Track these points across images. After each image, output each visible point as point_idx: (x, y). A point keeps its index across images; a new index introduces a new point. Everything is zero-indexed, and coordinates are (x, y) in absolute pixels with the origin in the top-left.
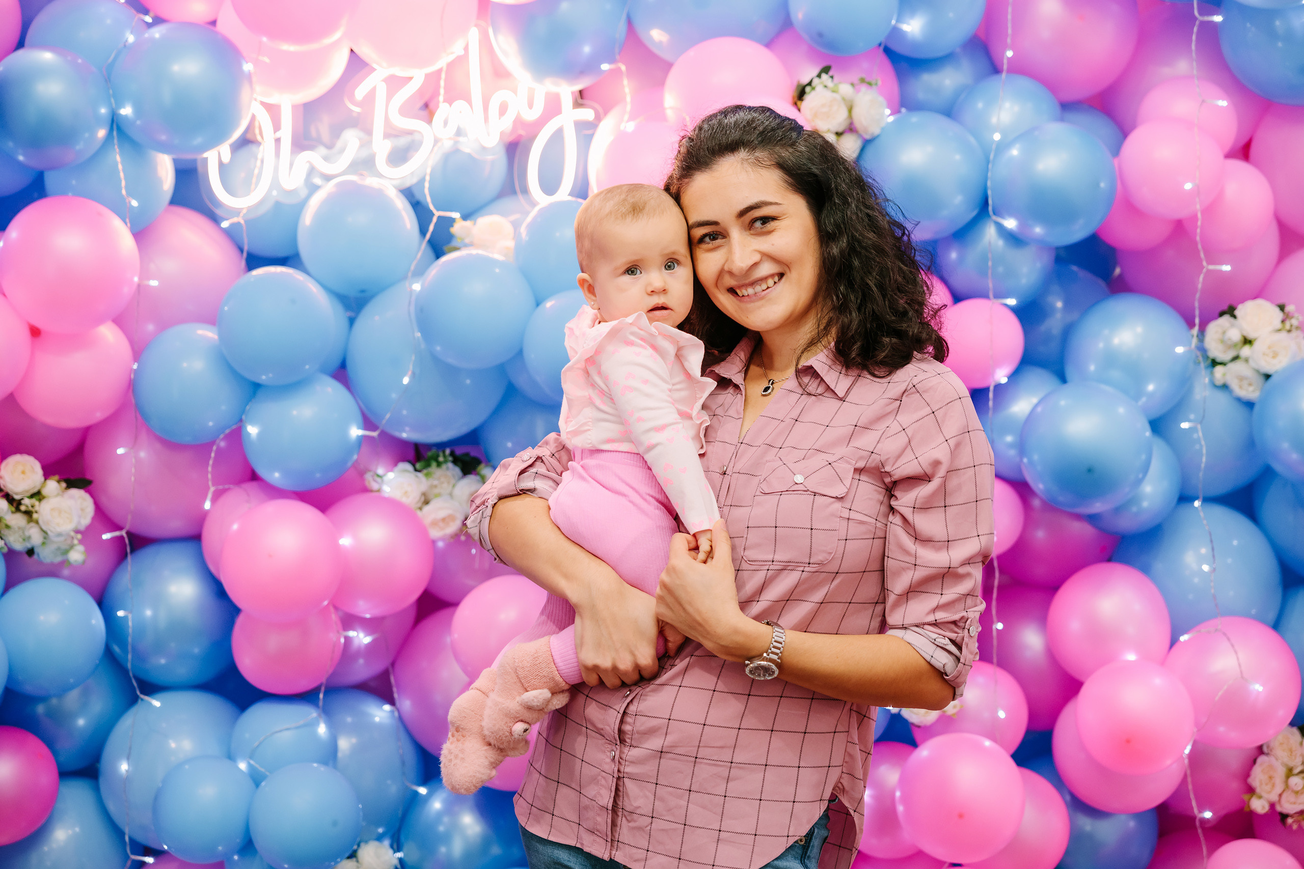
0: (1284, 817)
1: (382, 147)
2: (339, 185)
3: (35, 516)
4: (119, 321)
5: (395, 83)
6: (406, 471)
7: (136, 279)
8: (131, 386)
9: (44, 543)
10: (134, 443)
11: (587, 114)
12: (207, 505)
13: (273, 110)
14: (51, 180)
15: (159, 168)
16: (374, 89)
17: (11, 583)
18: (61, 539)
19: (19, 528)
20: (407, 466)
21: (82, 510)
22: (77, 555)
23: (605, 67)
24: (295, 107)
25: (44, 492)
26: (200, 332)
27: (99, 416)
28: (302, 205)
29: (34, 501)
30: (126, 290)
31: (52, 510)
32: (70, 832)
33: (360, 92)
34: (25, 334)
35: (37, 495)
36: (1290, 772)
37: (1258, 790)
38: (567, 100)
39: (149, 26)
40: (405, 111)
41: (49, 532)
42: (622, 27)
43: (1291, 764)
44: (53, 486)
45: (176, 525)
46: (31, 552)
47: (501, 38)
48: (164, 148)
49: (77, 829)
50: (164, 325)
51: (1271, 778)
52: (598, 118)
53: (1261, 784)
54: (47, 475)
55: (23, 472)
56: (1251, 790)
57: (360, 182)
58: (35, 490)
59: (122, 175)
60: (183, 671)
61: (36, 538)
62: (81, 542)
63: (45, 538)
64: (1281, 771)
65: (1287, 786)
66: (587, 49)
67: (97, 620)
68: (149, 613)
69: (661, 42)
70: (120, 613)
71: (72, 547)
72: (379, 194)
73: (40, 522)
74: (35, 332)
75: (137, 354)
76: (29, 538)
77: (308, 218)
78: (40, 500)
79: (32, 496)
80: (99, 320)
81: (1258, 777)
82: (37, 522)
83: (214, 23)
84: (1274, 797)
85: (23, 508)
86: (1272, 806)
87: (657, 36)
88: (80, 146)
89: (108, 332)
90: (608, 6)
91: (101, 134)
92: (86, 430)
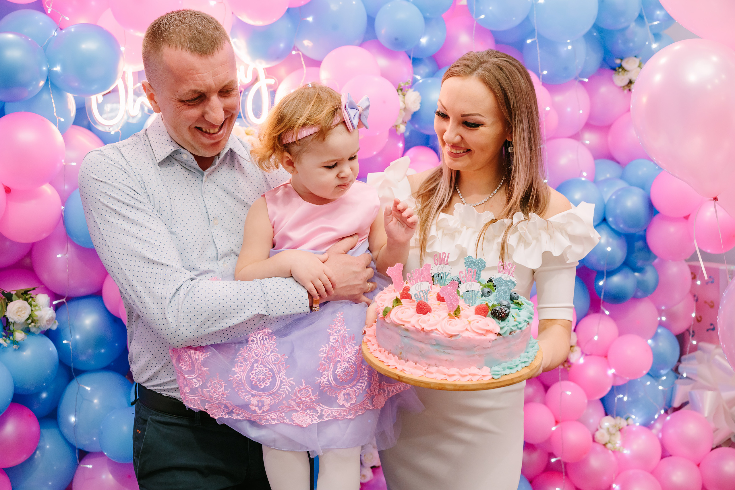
4: (51, 183)
7: (63, 162)
8: (63, 219)
10: (65, 250)
11: (272, 81)
13: (124, 75)
14: (8, 107)
24: (134, 73)
27: (44, 235)
30: (58, 166)
34: (3, 191)
38: (262, 75)
48: (73, 90)
52: (276, 84)
59: (54, 104)
66: (282, 45)
69: (310, 48)
70: (65, 342)
74: (8, 190)
75: (64, 201)
80: (42, 183)
88: (31, 88)
89: (47, 189)
90: (289, 26)
91: (42, 83)
92: (33, 244)
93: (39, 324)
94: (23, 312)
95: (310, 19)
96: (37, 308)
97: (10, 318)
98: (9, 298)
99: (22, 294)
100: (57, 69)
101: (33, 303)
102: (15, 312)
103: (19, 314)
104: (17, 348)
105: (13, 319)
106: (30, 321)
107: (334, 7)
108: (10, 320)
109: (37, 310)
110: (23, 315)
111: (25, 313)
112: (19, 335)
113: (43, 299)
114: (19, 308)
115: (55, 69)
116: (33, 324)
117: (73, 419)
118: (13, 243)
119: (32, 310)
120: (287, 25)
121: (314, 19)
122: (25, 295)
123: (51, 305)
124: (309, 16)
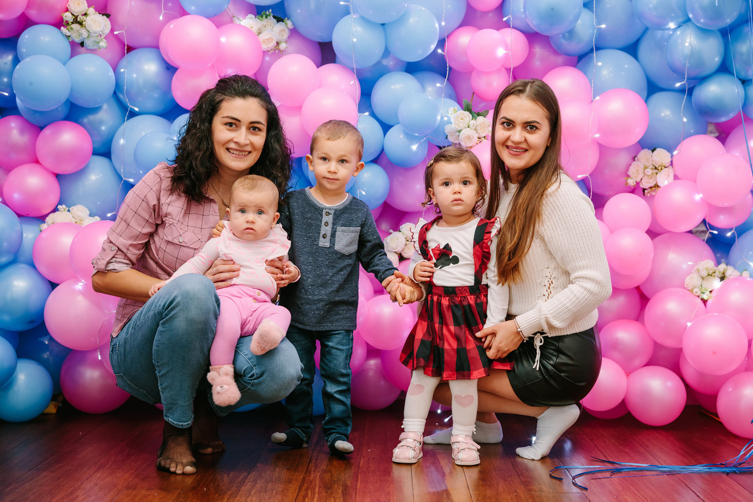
0: (644, 190)
3: (84, 23)
6: (251, 18)
9: (88, 37)
12: (161, 18)
17: (73, 54)
18: (97, 35)
19: (77, 31)
20: (252, 16)
21: (106, 26)
22: (103, 44)
25: (88, 13)
29: (84, 17)
31: (92, 20)
32: (98, 177)
35: (85, 14)
36: (646, 168)
37: (632, 177)
41: (90, 31)
43: (647, 165)
44: (92, 10)
45: (148, 40)
46: (82, 44)
49: (101, 175)
51: (638, 171)
53: (633, 174)
54: (89, 7)
55: (78, 4)
56: (628, 176)
58: (84, 13)
60: (150, 105)
61: (85, 34)
62: (105, 38)
63: (89, 35)
64: (642, 167)
65: (645, 174)
67: (111, 73)
68: (135, 76)
70: (122, 70)
71: (101, 40)
73: (86, 26)
76: (82, 34)
78: (86, 17)
79: (82, 15)
81: (632, 171)
82: (85, 27)
84: (638, 180)
85: (78, 19)
86: (638, 183)
117: (121, 141)
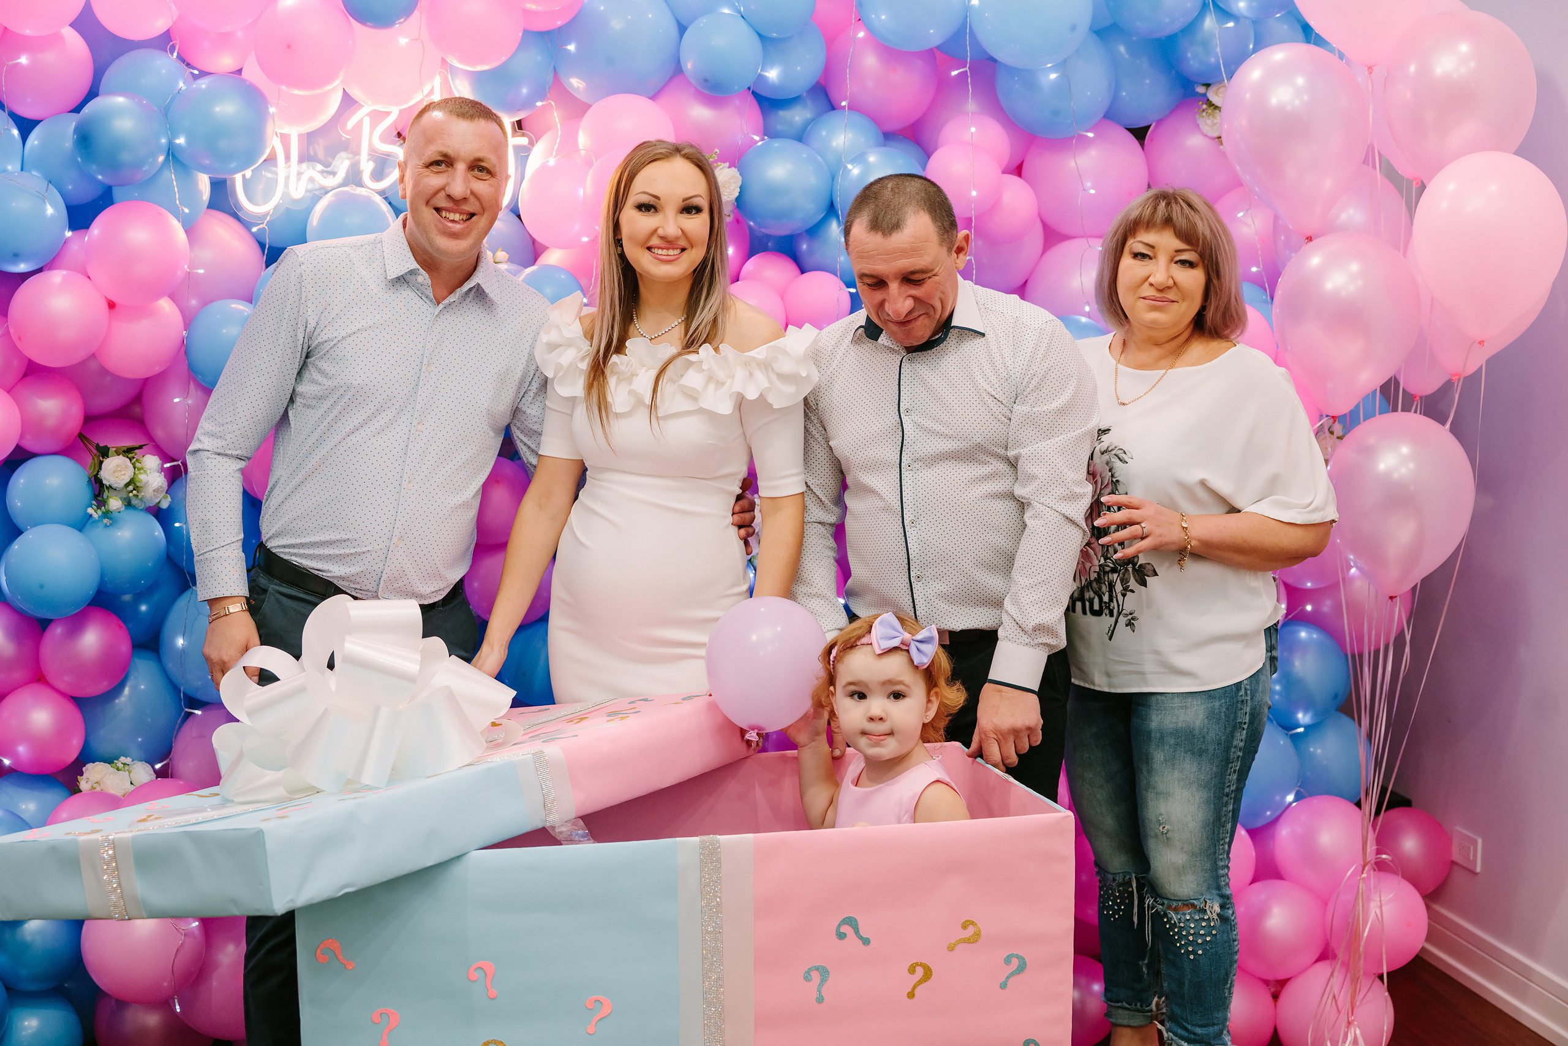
1: (367, 167)
2: (336, 195)
4: (172, 297)
5: (377, 117)
7: (186, 267)
8: (184, 348)
10: (186, 393)
11: (523, 141)
13: (285, 139)
14: (117, 193)
15: (200, 183)
16: (361, 122)
23: (539, 104)
24: (300, 136)
26: (233, 306)
27: (158, 369)
28: (309, 210)
30: (179, 273)
33: (350, 124)
34: (105, 306)
39: (196, 77)
40: (384, 139)
42: (551, 76)
47: (457, 82)
48: (205, 169)
49: (143, 686)
50: (205, 303)
52: (532, 144)
57: (352, 191)
59: (176, 188)
66: (525, 91)
69: (579, 87)
70: (177, 525)
72: (368, 199)
74: (112, 305)
75: (188, 323)
77: (314, 220)
80: (158, 296)
83: (239, 71)
87: (576, 83)
88: (146, 168)
89: (165, 305)
90: (539, 58)
91: (161, 159)
92: (146, 381)
93: (143, 494)
94: (123, 473)
95: (572, 47)
96: (142, 471)
97: (106, 479)
98: (104, 453)
99: (124, 451)
100: (181, 141)
101: (138, 465)
102: (112, 471)
103: (116, 474)
104: (108, 524)
105: (108, 481)
106: (131, 488)
107: (616, 24)
108: (105, 482)
109: (141, 473)
110: (123, 477)
111: (125, 474)
112: (115, 503)
113: (151, 462)
114: (118, 466)
115: (178, 141)
116: (134, 492)
117: (180, 642)
118: (117, 378)
119: (135, 474)
120: (533, 59)
121: (577, 48)
122: (128, 452)
123: (163, 469)
124: (569, 43)
